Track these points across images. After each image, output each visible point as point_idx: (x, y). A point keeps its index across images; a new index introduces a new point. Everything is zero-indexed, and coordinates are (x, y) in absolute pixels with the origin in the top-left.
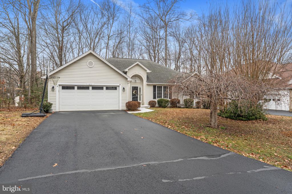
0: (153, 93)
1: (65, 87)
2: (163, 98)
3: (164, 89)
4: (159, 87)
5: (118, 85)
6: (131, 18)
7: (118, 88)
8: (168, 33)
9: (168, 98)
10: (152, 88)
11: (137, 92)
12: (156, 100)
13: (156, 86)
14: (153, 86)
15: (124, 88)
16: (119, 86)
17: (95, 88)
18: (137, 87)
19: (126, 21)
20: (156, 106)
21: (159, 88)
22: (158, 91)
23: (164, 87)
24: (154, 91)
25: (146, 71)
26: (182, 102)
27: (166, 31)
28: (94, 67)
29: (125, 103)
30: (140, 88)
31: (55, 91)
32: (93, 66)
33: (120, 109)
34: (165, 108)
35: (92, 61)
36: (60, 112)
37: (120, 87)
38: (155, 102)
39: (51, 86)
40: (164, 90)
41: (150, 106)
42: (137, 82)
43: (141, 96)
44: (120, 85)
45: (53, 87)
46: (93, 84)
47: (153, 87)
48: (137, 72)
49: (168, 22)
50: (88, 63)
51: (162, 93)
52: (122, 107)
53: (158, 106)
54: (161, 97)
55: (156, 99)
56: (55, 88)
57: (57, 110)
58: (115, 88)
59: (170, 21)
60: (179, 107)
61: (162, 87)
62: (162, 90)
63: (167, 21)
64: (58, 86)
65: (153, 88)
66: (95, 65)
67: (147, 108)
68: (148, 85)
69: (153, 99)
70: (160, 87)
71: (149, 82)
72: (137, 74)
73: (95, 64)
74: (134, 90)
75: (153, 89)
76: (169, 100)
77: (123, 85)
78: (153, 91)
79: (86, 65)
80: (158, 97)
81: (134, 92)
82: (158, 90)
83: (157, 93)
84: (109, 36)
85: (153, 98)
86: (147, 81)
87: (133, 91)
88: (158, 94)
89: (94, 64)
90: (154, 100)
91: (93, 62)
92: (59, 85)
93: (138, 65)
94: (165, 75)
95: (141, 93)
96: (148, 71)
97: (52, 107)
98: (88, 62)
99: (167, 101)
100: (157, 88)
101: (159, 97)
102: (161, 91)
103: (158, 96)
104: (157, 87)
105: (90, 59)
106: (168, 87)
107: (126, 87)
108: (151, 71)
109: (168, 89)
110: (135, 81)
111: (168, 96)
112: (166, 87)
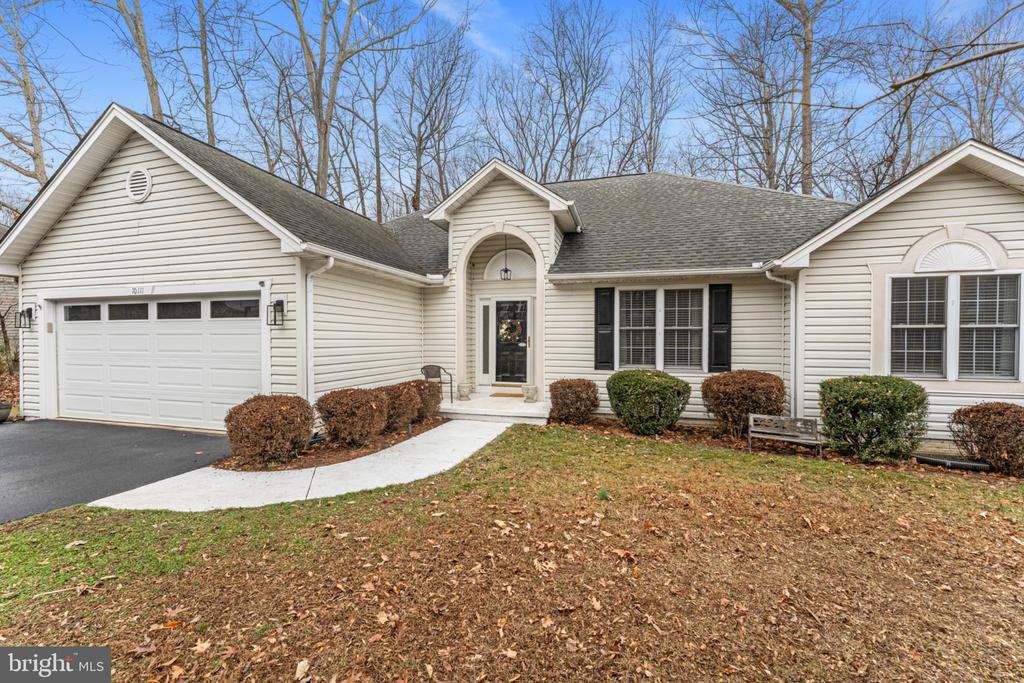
0: (593, 331)
2: (660, 366)
3: (666, 305)
4: (637, 293)
5: (253, 286)
9: (699, 364)
10: (583, 308)
11: (520, 330)
12: (602, 378)
13: (613, 289)
14: (593, 292)
16: (258, 293)
17: (167, 309)
18: (524, 305)
20: (601, 411)
21: (637, 304)
22: (625, 320)
23: (667, 292)
24: (603, 318)
25: (545, 203)
26: (804, 400)
28: (151, 198)
31: (34, 328)
32: (145, 193)
35: (141, 168)
37: (265, 298)
38: (594, 387)
40: (669, 314)
42: (512, 274)
44: (262, 284)
47: (593, 298)
48: (498, 221)
50: (128, 184)
51: (654, 332)
54: (653, 362)
55: (608, 368)
56: (34, 314)
58: (246, 307)
61: (652, 295)
62: (653, 313)
65: (592, 305)
66: (153, 189)
68: (560, 286)
69: (596, 368)
70: (640, 297)
72: (499, 230)
73: (152, 180)
74: (506, 318)
75: (593, 311)
77: (276, 288)
78: (593, 324)
79: (124, 193)
80: (624, 359)
81: (502, 331)
82: (624, 315)
83: (622, 331)
85: (593, 364)
88: (624, 342)
89: (149, 182)
91: (147, 174)
92: (55, 302)
93: (498, 179)
96: (558, 205)
98: (128, 177)
101: (636, 361)
102: (652, 323)
103: (624, 352)
104: (622, 293)
105: (134, 161)
106: (700, 291)
107: (291, 297)
108: (571, 203)
109: (701, 305)
110: (506, 271)
111: (698, 353)
112: (684, 293)
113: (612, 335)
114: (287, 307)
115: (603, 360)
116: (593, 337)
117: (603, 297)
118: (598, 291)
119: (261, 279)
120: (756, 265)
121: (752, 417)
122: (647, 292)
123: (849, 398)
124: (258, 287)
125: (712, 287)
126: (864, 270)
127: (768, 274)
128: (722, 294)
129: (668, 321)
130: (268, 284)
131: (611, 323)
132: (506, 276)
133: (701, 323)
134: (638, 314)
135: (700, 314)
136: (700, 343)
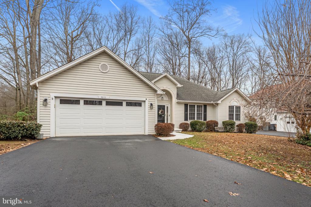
0: (184, 113)
1: (64, 101)
2: (196, 119)
3: (197, 108)
4: (192, 105)
6: (150, 34)
7: (143, 104)
8: (191, 50)
9: (202, 119)
10: (182, 108)
11: (163, 112)
13: (188, 104)
15: (151, 104)
16: (145, 101)
17: (110, 103)
18: (164, 106)
19: (145, 37)
20: (189, 129)
23: (197, 106)
24: (186, 110)
25: (176, 85)
27: (189, 48)
28: (109, 72)
29: (154, 125)
30: (167, 107)
31: (48, 106)
32: (107, 71)
33: (147, 133)
34: (201, 132)
35: (106, 64)
36: (56, 137)
37: (147, 102)
38: (187, 124)
39: (42, 98)
40: (197, 110)
41: (182, 130)
42: (164, 99)
43: (169, 118)
44: (146, 99)
45: (46, 100)
46: (107, 97)
47: (184, 106)
48: (164, 86)
49: (191, 38)
50: (100, 67)
51: (195, 113)
52: (149, 131)
53: (191, 129)
54: (194, 119)
55: (188, 121)
56: (48, 101)
57: (52, 135)
59: (194, 37)
60: (218, 132)
61: (195, 106)
62: (195, 109)
63: (190, 36)
64: (54, 98)
65: (184, 107)
66: (110, 70)
67: (177, 132)
68: (178, 103)
69: (185, 120)
70: (192, 106)
71: (179, 100)
72: (165, 89)
73: (111, 68)
74: (160, 109)
75: (184, 109)
76: (204, 122)
77: (150, 101)
78: (184, 111)
79: (98, 69)
80: (190, 119)
81: (160, 112)
82: (190, 110)
83: (189, 113)
84: (126, 52)
85: (184, 120)
86: (177, 98)
87: (158, 111)
88: (190, 115)
89: (109, 68)
90: (186, 122)
91: (108, 66)
92: (56, 97)
93: (166, 77)
94: (198, 93)
95: (169, 113)
96: (179, 85)
97: (41, 130)
98: (100, 65)
99: (203, 124)
101: (192, 119)
102: (195, 111)
103: (190, 117)
104: (190, 105)
105: (104, 61)
106: (202, 106)
107: (154, 103)
108: (182, 86)
109: (202, 108)
110: (162, 98)
111: (202, 117)
112: (199, 106)
114: (154, 105)
115: (186, 119)
116: (184, 114)
117: (186, 105)
118: (185, 104)
119: (146, 98)
120: (212, 102)
121: (215, 127)
124: (145, 100)
125: (204, 105)
126: (225, 104)
127: (214, 104)
128: (205, 106)
129: (197, 111)
130: (148, 99)
131: (188, 111)
132: (162, 99)
133: (202, 112)
134: (192, 109)
135: (202, 110)
136: (202, 116)
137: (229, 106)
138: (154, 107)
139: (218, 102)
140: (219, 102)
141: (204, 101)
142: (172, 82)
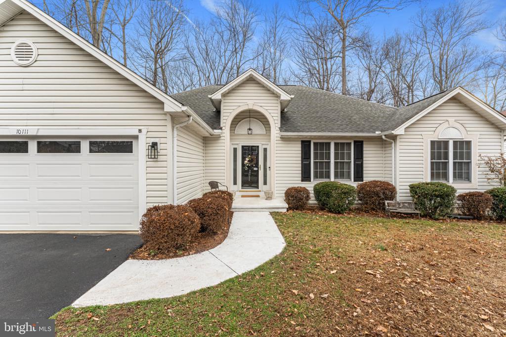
0: (300, 162)
2: (332, 179)
3: (335, 150)
4: (322, 144)
7: (134, 144)
9: (349, 177)
10: (296, 150)
12: (310, 186)
13: (310, 141)
14: (300, 143)
15: (154, 146)
16: (136, 137)
17: (49, 146)
18: (257, 148)
20: (309, 205)
21: (322, 149)
22: (315, 158)
23: (336, 144)
24: (305, 156)
25: (277, 96)
30: (264, 150)
32: (32, 60)
34: (339, 213)
35: (28, 41)
38: (305, 190)
40: (336, 154)
42: (254, 131)
43: (268, 173)
44: (140, 131)
47: (300, 146)
48: (249, 102)
50: (12, 51)
51: (329, 162)
53: (316, 202)
54: (328, 177)
55: (310, 181)
61: (329, 144)
62: (329, 153)
65: (300, 149)
66: (40, 57)
67: (275, 211)
68: (283, 139)
69: (302, 181)
70: (323, 146)
71: (286, 131)
72: (251, 107)
73: (41, 51)
74: (248, 155)
75: (300, 152)
76: (355, 185)
77: (150, 134)
78: (300, 159)
79: (8, 57)
80: (316, 177)
81: (246, 162)
82: (316, 154)
83: (314, 162)
85: (300, 179)
86: (281, 128)
87: (244, 159)
88: (316, 167)
90: (306, 185)
95: (268, 163)
96: (285, 97)
98: (14, 46)
99: (348, 192)
100: (315, 149)
101: (322, 177)
102: (329, 158)
103: (316, 173)
104: (315, 143)
105: (21, 35)
106: (349, 144)
107: (163, 140)
108: (293, 96)
109: (350, 150)
110: (250, 129)
111: (349, 173)
112: (343, 144)
113: (310, 164)
114: (159, 147)
115: (306, 177)
116: (300, 165)
117: (306, 145)
118: (303, 142)
119: (140, 128)
120: (377, 132)
121: (386, 202)
122: (326, 143)
123: (430, 192)
124: (137, 133)
125: (355, 142)
126: (420, 137)
127: (383, 137)
128: (359, 145)
129: (336, 157)
130: (144, 131)
131: (310, 158)
132: (250, 132)
133: (350, 158)
134: (322, 154)
135: (349, 154)
136: (349, 168)
137: (433, 143)
138: (162, 152)
139: (395, 132)
140: (399, 131)
141: (357, 131)
142: (269, 90)
